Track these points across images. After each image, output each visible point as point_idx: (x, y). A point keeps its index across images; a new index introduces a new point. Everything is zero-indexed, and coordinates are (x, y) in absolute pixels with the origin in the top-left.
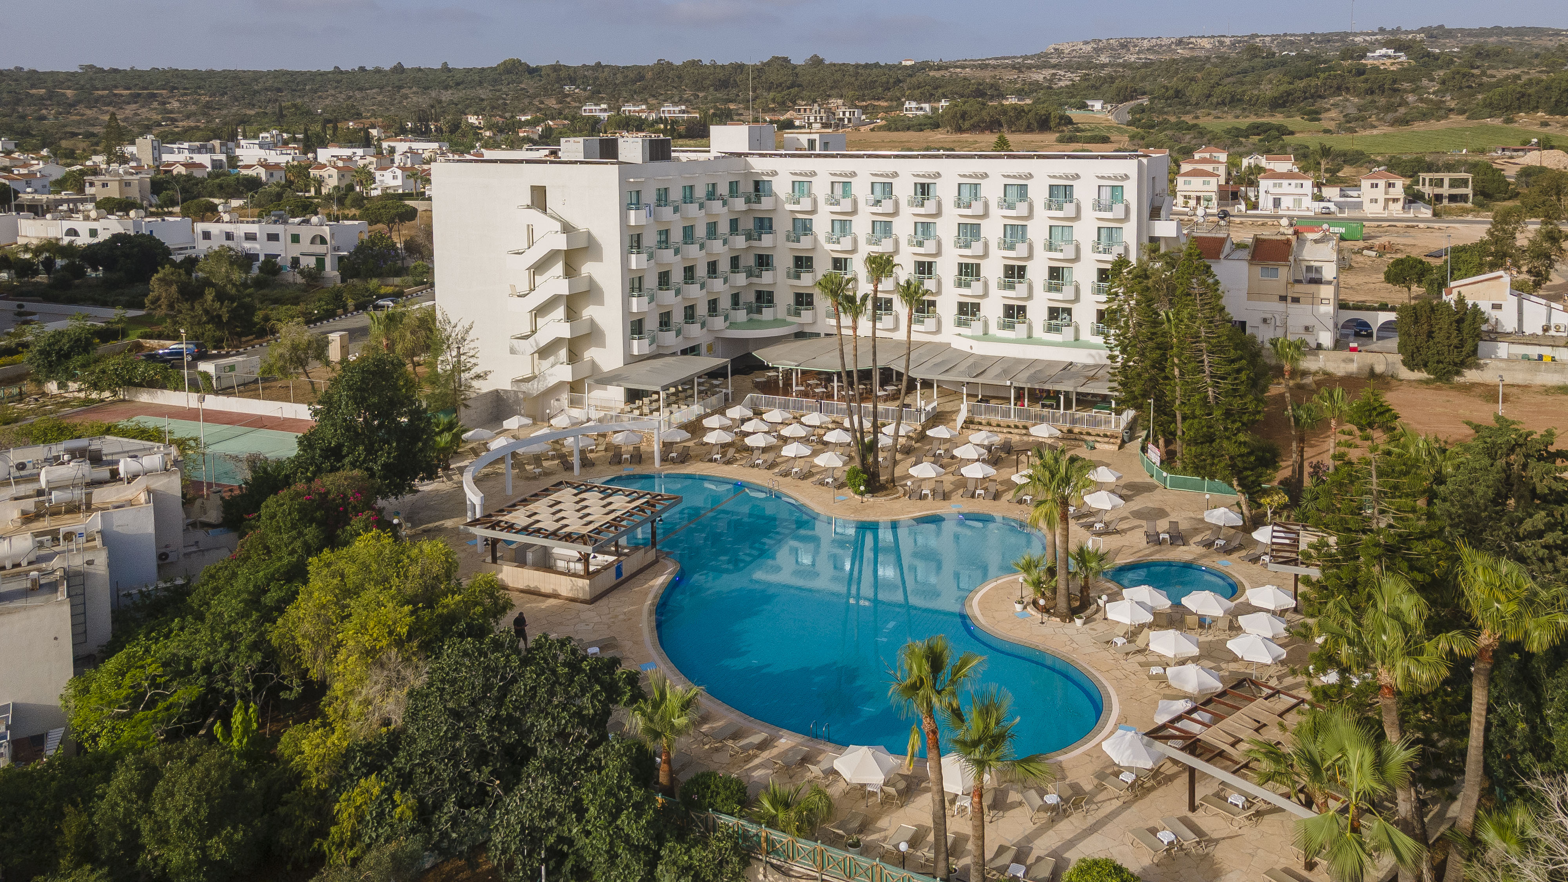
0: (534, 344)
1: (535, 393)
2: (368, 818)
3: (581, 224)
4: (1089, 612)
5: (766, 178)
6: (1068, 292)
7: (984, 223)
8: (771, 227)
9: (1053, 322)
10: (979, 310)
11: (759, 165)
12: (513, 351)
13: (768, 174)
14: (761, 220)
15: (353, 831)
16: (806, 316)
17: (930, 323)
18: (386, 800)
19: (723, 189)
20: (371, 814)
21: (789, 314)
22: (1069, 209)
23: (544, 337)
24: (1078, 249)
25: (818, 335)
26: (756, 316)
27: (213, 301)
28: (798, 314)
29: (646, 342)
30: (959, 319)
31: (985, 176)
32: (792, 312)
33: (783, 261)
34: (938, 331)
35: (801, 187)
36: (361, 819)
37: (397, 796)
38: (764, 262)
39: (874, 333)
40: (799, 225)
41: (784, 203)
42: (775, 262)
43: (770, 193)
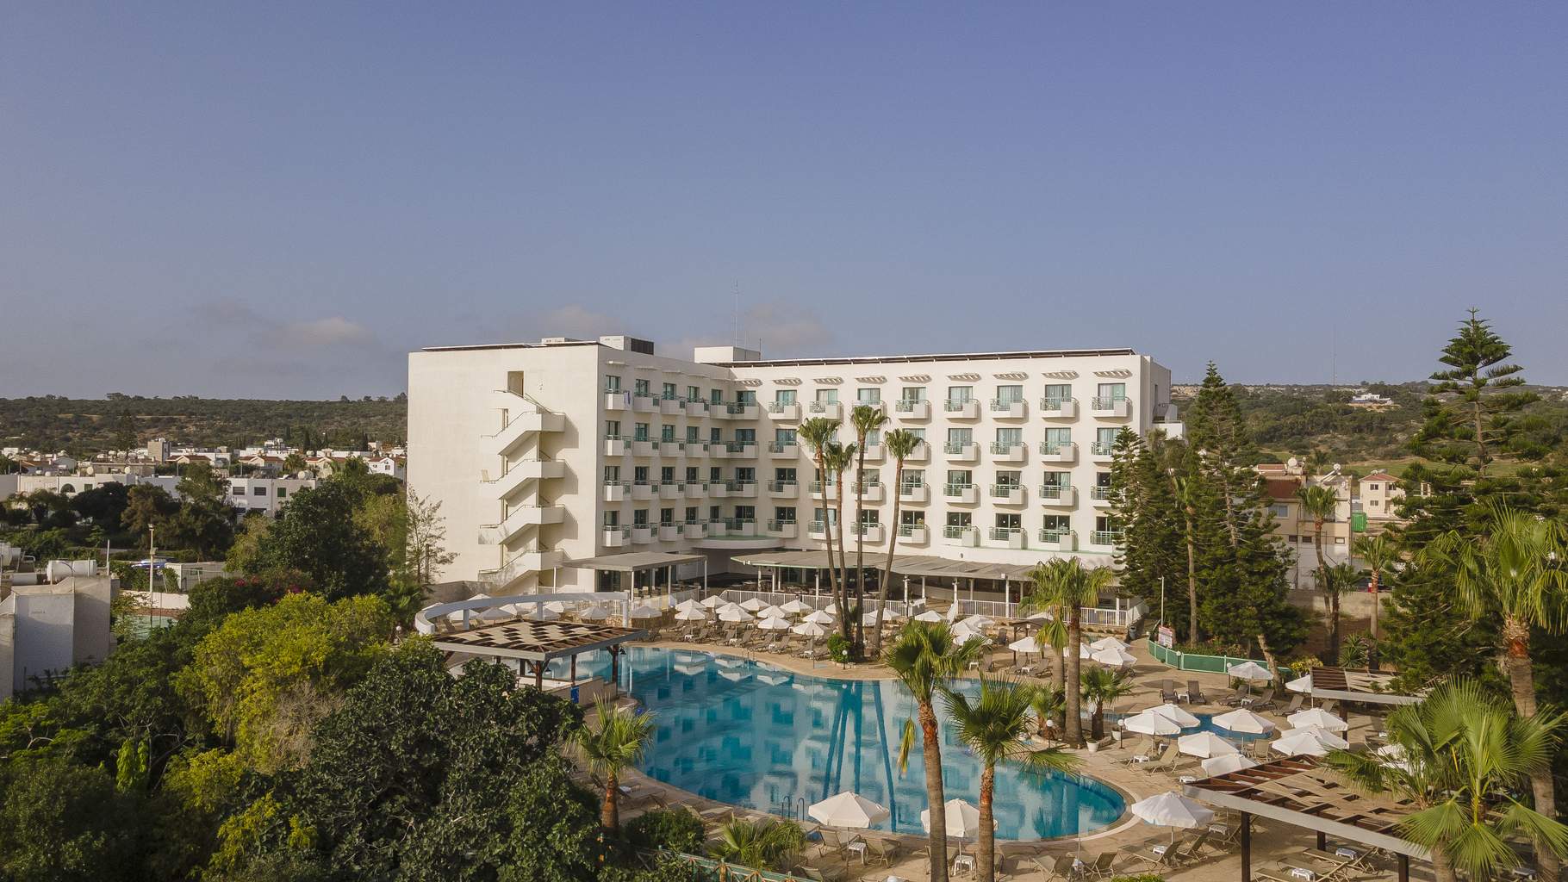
0: (503, 533)
1: (502, 585)
2: (258, 843)
3: (557, 409)
4: (1103, 741)
5: (749, 389)
6: (1065, 498)
7: (976, 428)
8: (753, 439)
9: (1049, 531)
10: (969, 521)
11: (741, 374)
12: (481, 541)
13: (752, 385)
14: (744, 431)
15: (238, 857)
16: (788, 530)
17: (917, 535)
18: (280, 826)
19: (706, 394)
20: (261, 837)
21: (770, 529)
22: (1066, 410)
23: (514, 525)
24: (1076, 452)
25: (801, 550)
26: (735, 532)
27: (188, 515)
28: (779, 528)
29: (620, 534)
30: (949, 529)
31: (977, 378)
32: (774, 527)
33: (765, 474)
34: (926, 544)
35: (785, 395)
36: (249, 846)
37: (293, 821)
38: (745, 475)
39: (860, 547)
40: (783, 436)
41: (767, 413)
42: (758, 475)
43: (754, 403)
